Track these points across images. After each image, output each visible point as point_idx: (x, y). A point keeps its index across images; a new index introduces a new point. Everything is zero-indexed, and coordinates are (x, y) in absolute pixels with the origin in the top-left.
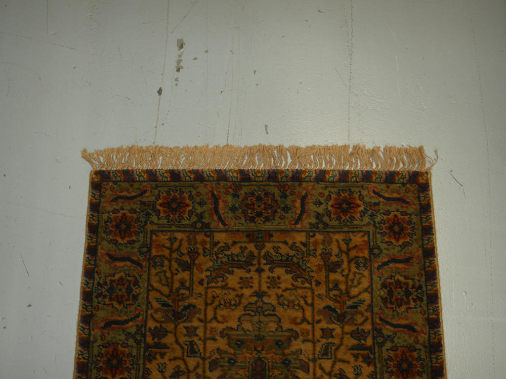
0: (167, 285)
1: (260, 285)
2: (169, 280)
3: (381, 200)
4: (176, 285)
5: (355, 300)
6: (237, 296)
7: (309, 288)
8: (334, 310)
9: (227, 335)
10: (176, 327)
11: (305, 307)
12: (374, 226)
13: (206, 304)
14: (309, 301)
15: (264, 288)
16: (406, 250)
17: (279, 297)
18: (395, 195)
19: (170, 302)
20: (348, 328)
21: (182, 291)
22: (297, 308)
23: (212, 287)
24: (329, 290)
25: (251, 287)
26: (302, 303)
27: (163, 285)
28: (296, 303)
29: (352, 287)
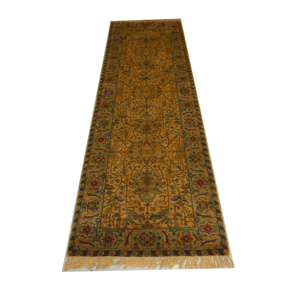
0: (185, 208)
1: (147, 208)
2: (184, 209)
3: (91, 243)
4: (181, 208)
5: (109, 204)
6: (156, 205)
7: (127, 207)
8: (118, 200)
9: (160, 192)
10: (179, 194)
11: (129, 201)
12: (97, 231)
13: (168, 201)
14: (128, 203)
15: (146, 207)
16: (85, 221)
17: (140, 205)
18: (84, 245)
19: (183, 202)
20: (114, 195)
21: (179, 205)
22: (133, 201)
23: (166, 207)
24: (119, 207)
25: (151, 207)
26: (131, 202)
27: (186, 208)
28: (133, 203)
29: (110, 208)
